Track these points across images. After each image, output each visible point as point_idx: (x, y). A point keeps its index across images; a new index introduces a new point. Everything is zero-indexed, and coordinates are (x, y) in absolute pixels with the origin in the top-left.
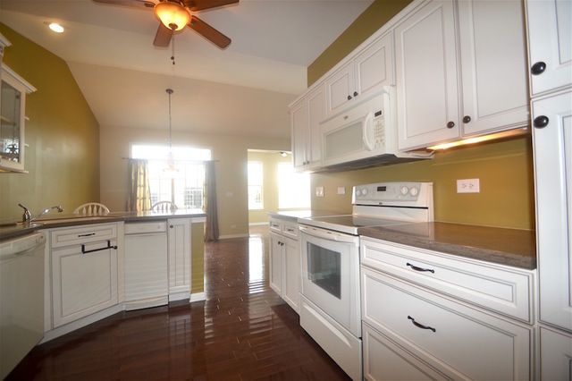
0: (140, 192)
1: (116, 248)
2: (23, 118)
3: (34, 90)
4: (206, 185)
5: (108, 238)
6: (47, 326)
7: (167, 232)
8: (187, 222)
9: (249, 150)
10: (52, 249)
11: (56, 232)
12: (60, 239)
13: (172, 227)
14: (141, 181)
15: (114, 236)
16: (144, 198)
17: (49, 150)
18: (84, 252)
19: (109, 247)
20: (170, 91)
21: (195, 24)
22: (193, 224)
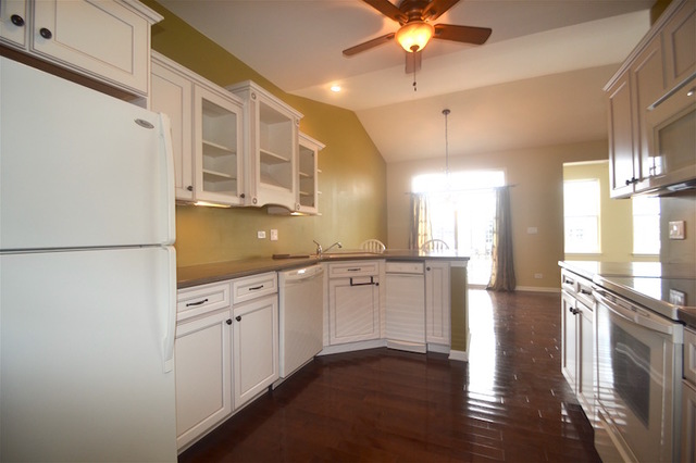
0: (421, 229)
1: (378, 284)
2: (317, 170)
3: (324, 146)
4: (496, 218)
5: (371, 274)
6: (325, 342)
7: (424, 274)
8: (445, 265)
9: (565, 164)
10: (330, 279)
11: (333, 265)
12: (335, 271)
13: (428, 269)
14: (422, 217)
15: (376, 273)
16: (425, 235)
17: (342, 193)
18: (352, 285)
19: (372, 283)
20: (446, 112)
21: (442, 32)
22: (452, 268)
